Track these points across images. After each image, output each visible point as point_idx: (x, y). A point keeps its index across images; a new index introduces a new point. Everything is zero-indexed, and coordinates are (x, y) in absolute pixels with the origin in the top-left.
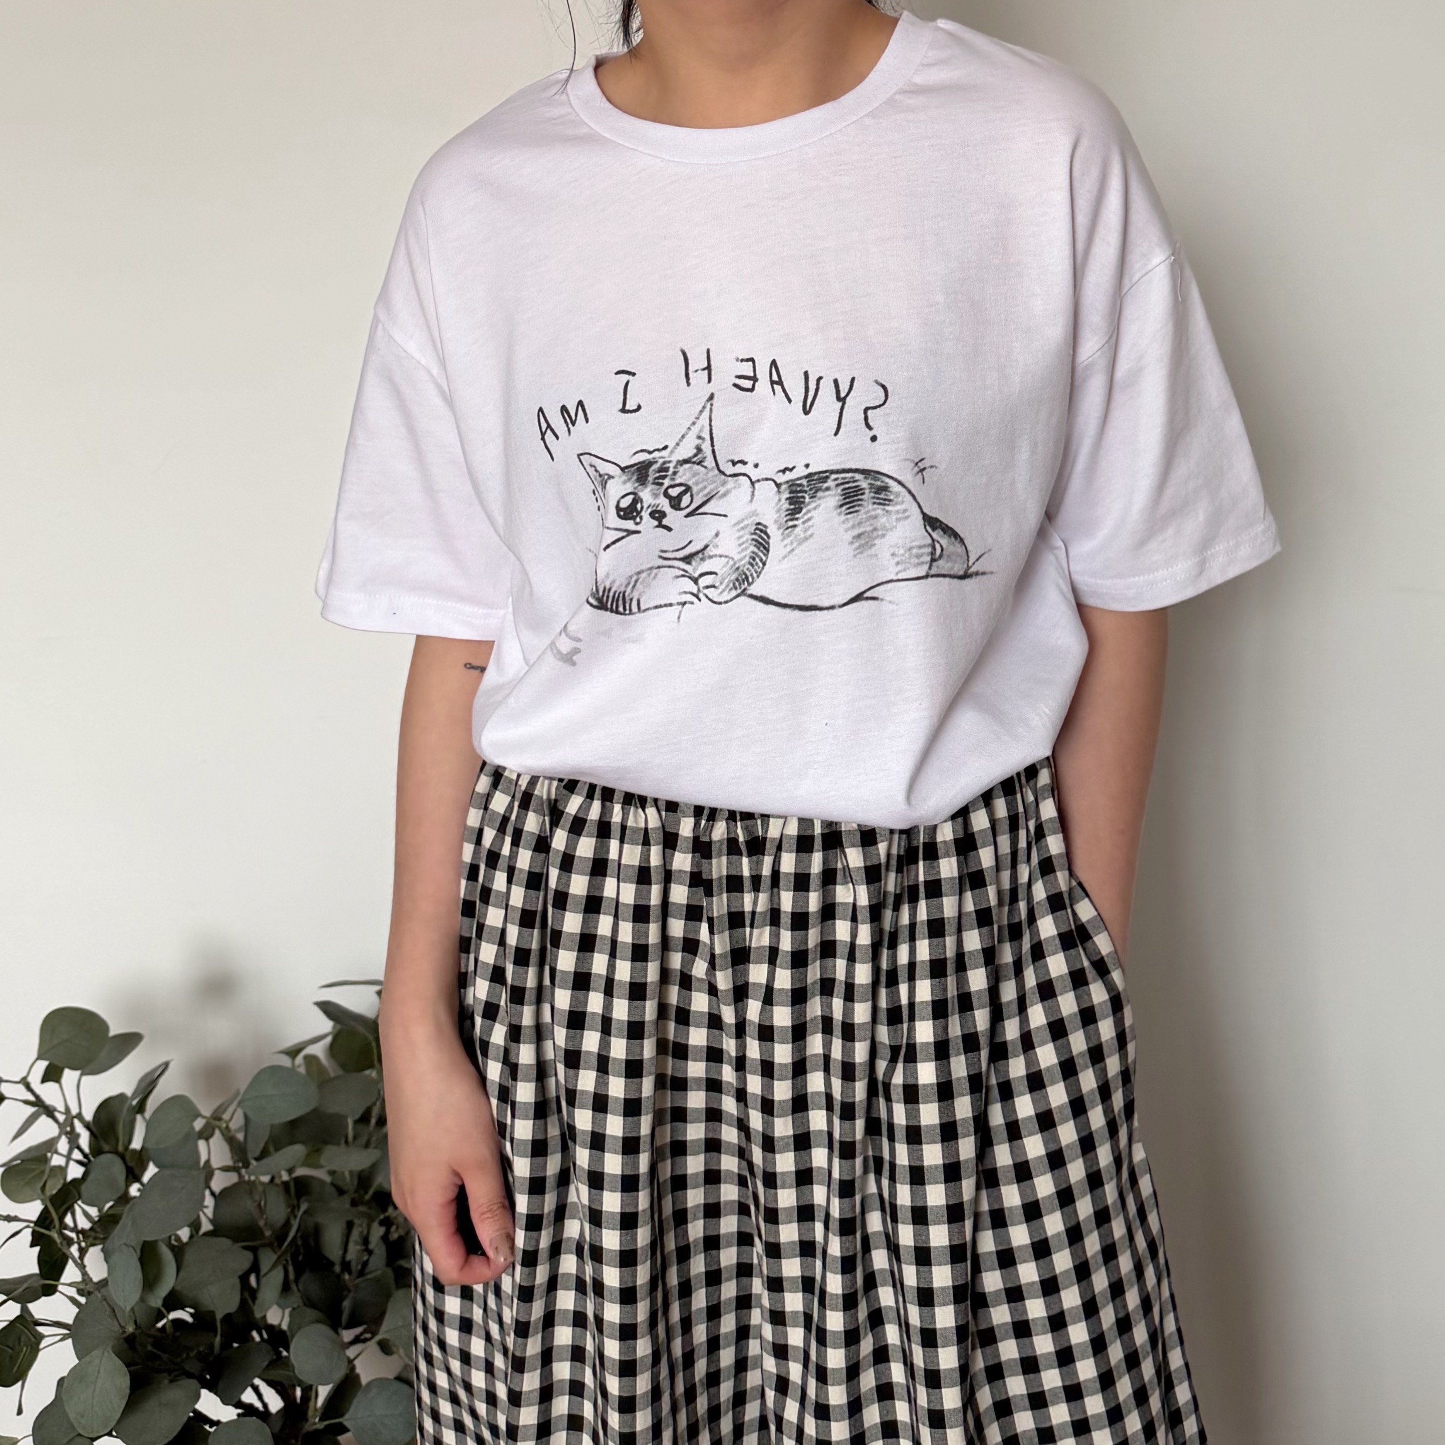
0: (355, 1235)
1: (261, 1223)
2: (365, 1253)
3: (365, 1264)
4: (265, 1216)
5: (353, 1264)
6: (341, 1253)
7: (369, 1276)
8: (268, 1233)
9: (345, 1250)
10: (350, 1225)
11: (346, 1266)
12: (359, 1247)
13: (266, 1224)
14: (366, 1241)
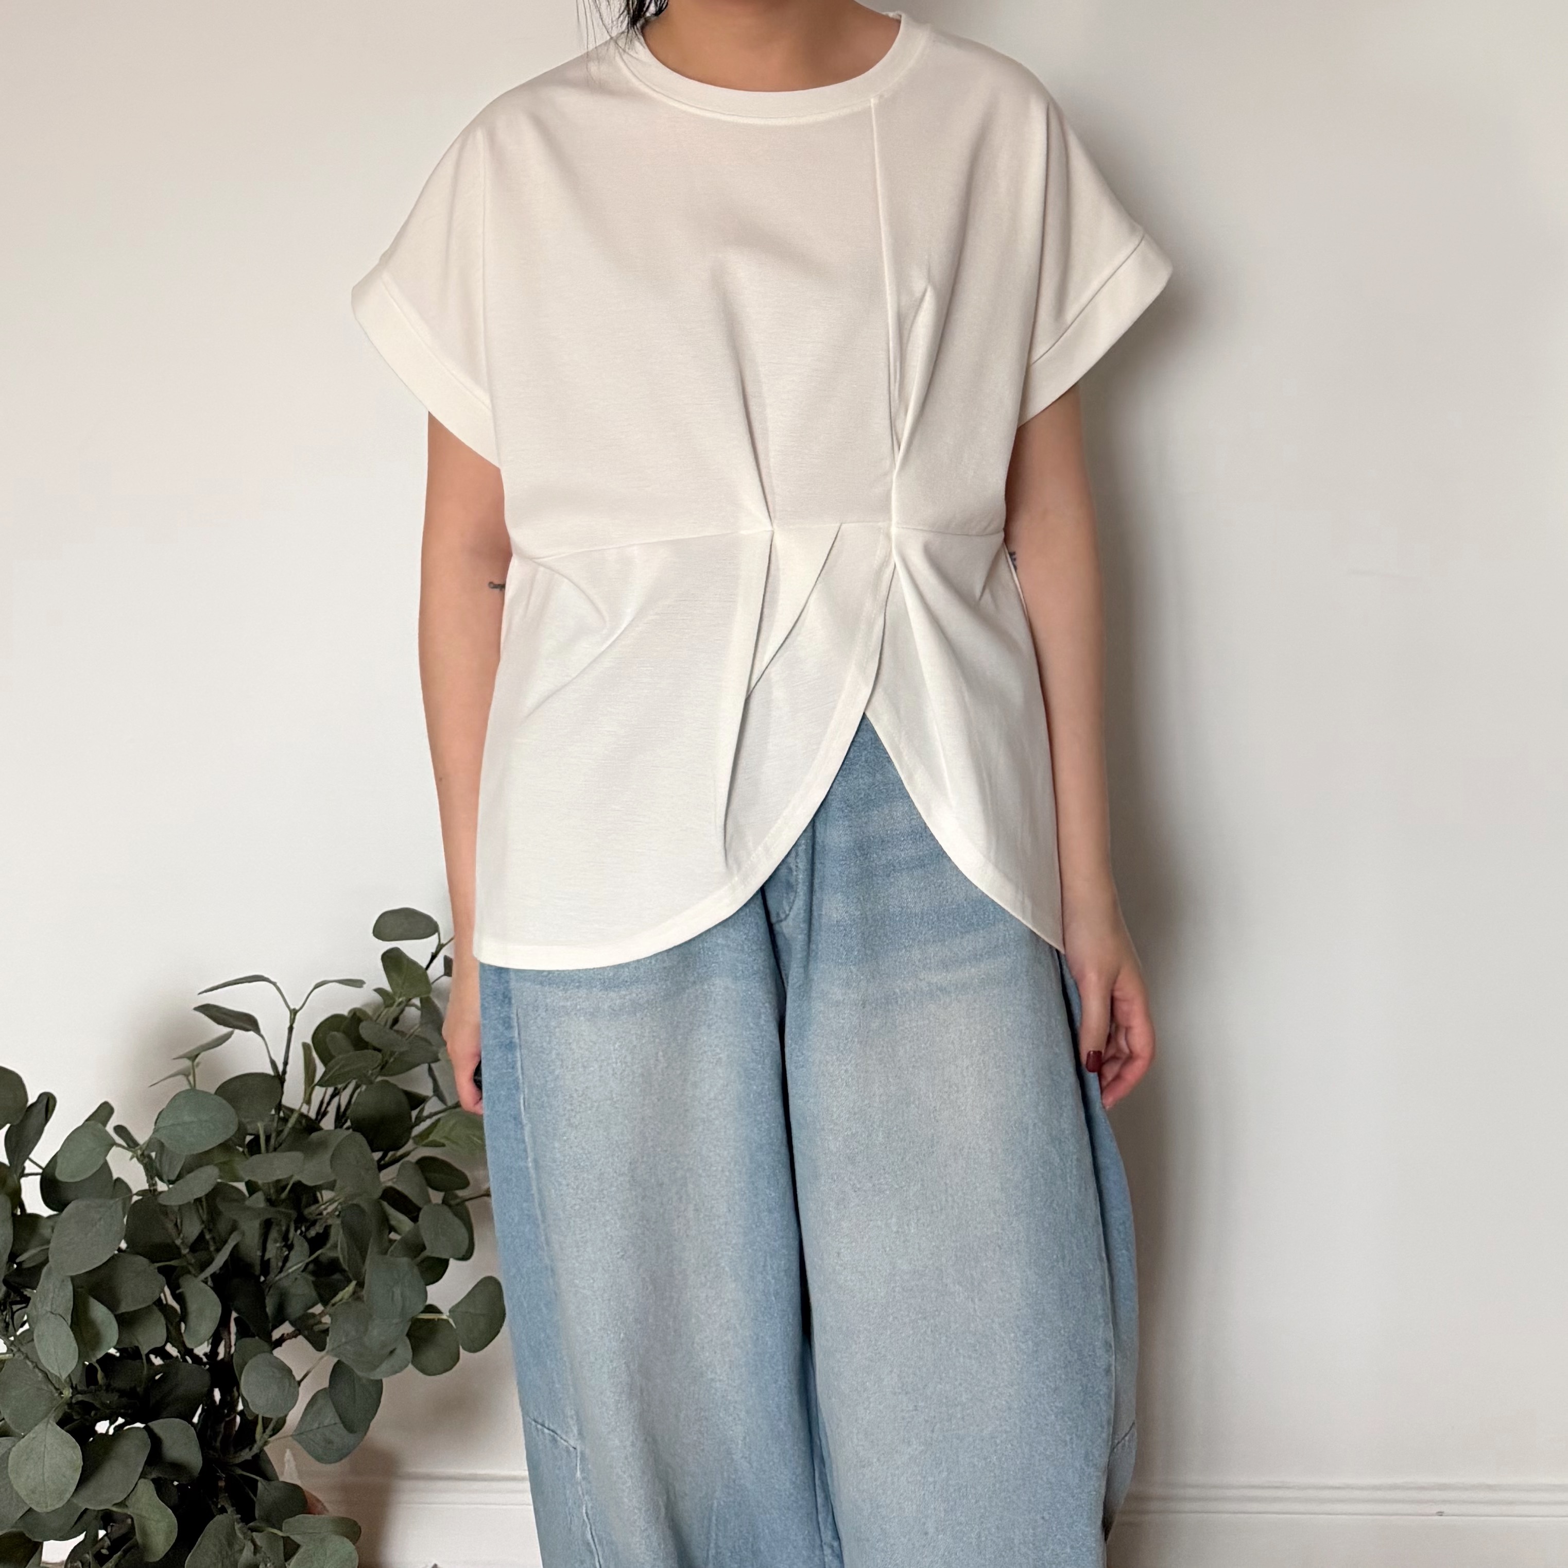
0: (274, 1234)
1: (178, 1242)
2: (284, 1249)
3: (286, 1259)
4: (182, 1236)
5: (273, 1263)
6: (259, 1253)
7: (290, 1271)
8: (185, 1251)
9: (264, 1250)
10: (267, 1225)
11: (266, 1266)
12: (278, 1245)
13: (183, 1243)
14: (285, 1238)
